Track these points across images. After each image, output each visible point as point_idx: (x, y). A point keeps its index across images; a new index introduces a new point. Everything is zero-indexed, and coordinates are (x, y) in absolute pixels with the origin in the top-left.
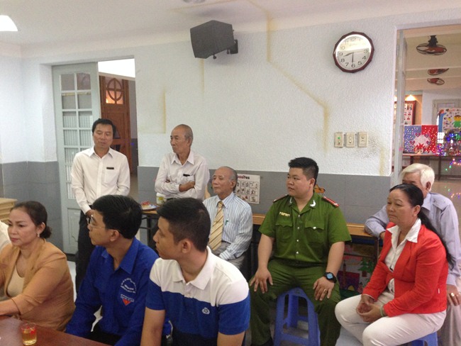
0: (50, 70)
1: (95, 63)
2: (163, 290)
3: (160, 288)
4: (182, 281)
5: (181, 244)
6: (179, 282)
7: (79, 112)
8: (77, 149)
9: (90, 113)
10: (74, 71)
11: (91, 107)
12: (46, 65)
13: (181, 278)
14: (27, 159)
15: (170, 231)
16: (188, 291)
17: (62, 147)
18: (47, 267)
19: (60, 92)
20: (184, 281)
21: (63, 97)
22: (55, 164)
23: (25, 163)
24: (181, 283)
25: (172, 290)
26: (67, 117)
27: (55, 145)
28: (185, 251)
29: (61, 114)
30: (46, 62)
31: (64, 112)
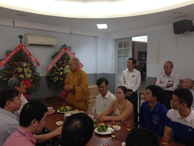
0: (115, 41)
1: (131, 38)
2: (172, 121)
3: (171, 120)
4: (180, 118)
5: (182, 105)
6: (179, 118)
7: (124, 56)
8: (122, 69)
9: (128, 56)
10: (123, 41)
11: (128, 54)
13: (180, 117)
14: (105, 72)
15: (178, 100)
16: (183, 122)
17: (117, 68)
18: (129, 108)
20: (181, 118)
21: (118, 50)
22: (114, 74)
24: (180, 119)
25: (176, 121)
26: (119, 58)
27: (114, 67)
28: (183, 107)
30: (113, 38)
31: (118, 56)
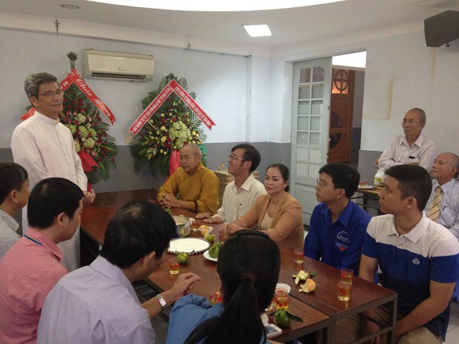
0: (291, 66)
1: (330, 58)
2: (377, 241)
3: (375, 240)
4: (395, 234)
5: (406, 201)
6: (392, 235)
7: (312, 101)
8: (308, 133)
9: (321, 102)
10: (311, 66)
11: (322, 96)
12: (289, 62)
13: (395, 232)
14: (268, 140)
16: (401, 242)
17: (296, 131)
19: (298, 84)
20: (398, 235)
21: (300, 88)
22: (289, 145)
23: (266, 143)
24: (394, 237)
25: (385, 241)
26: (301, 106)
27: (290, 129)
29: (297, 103)
30: (287, 60)
31: (299, 102)
